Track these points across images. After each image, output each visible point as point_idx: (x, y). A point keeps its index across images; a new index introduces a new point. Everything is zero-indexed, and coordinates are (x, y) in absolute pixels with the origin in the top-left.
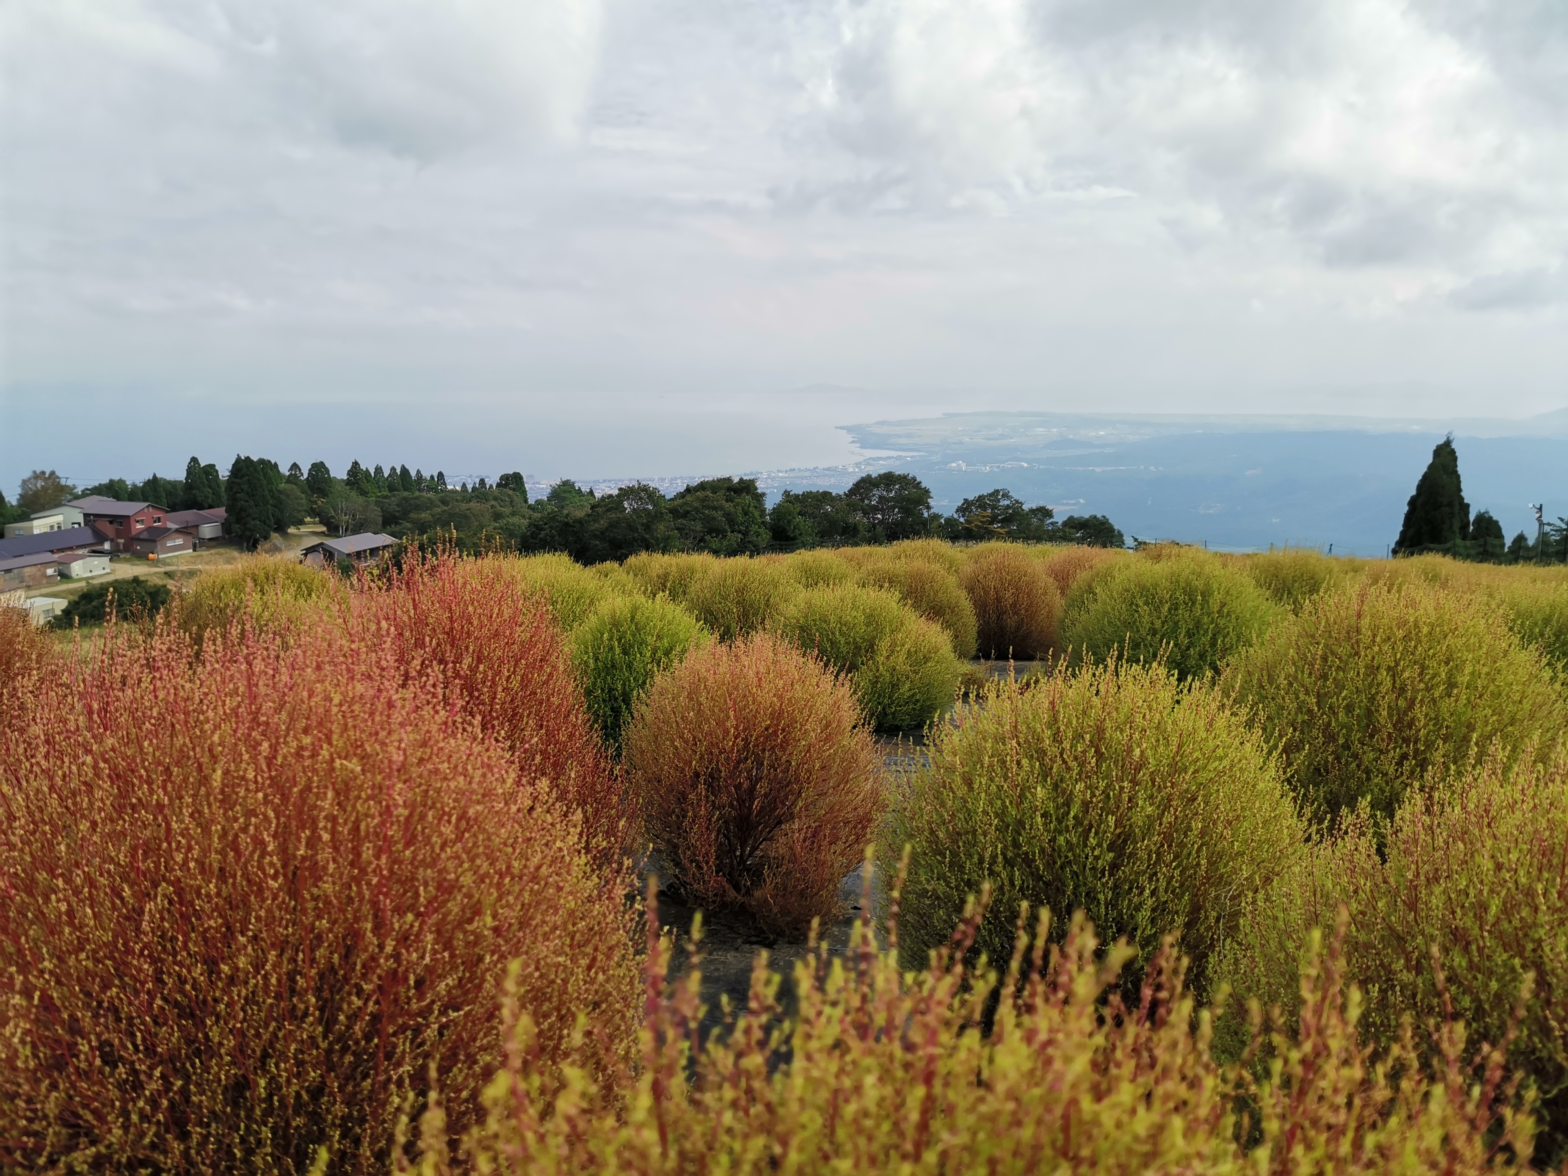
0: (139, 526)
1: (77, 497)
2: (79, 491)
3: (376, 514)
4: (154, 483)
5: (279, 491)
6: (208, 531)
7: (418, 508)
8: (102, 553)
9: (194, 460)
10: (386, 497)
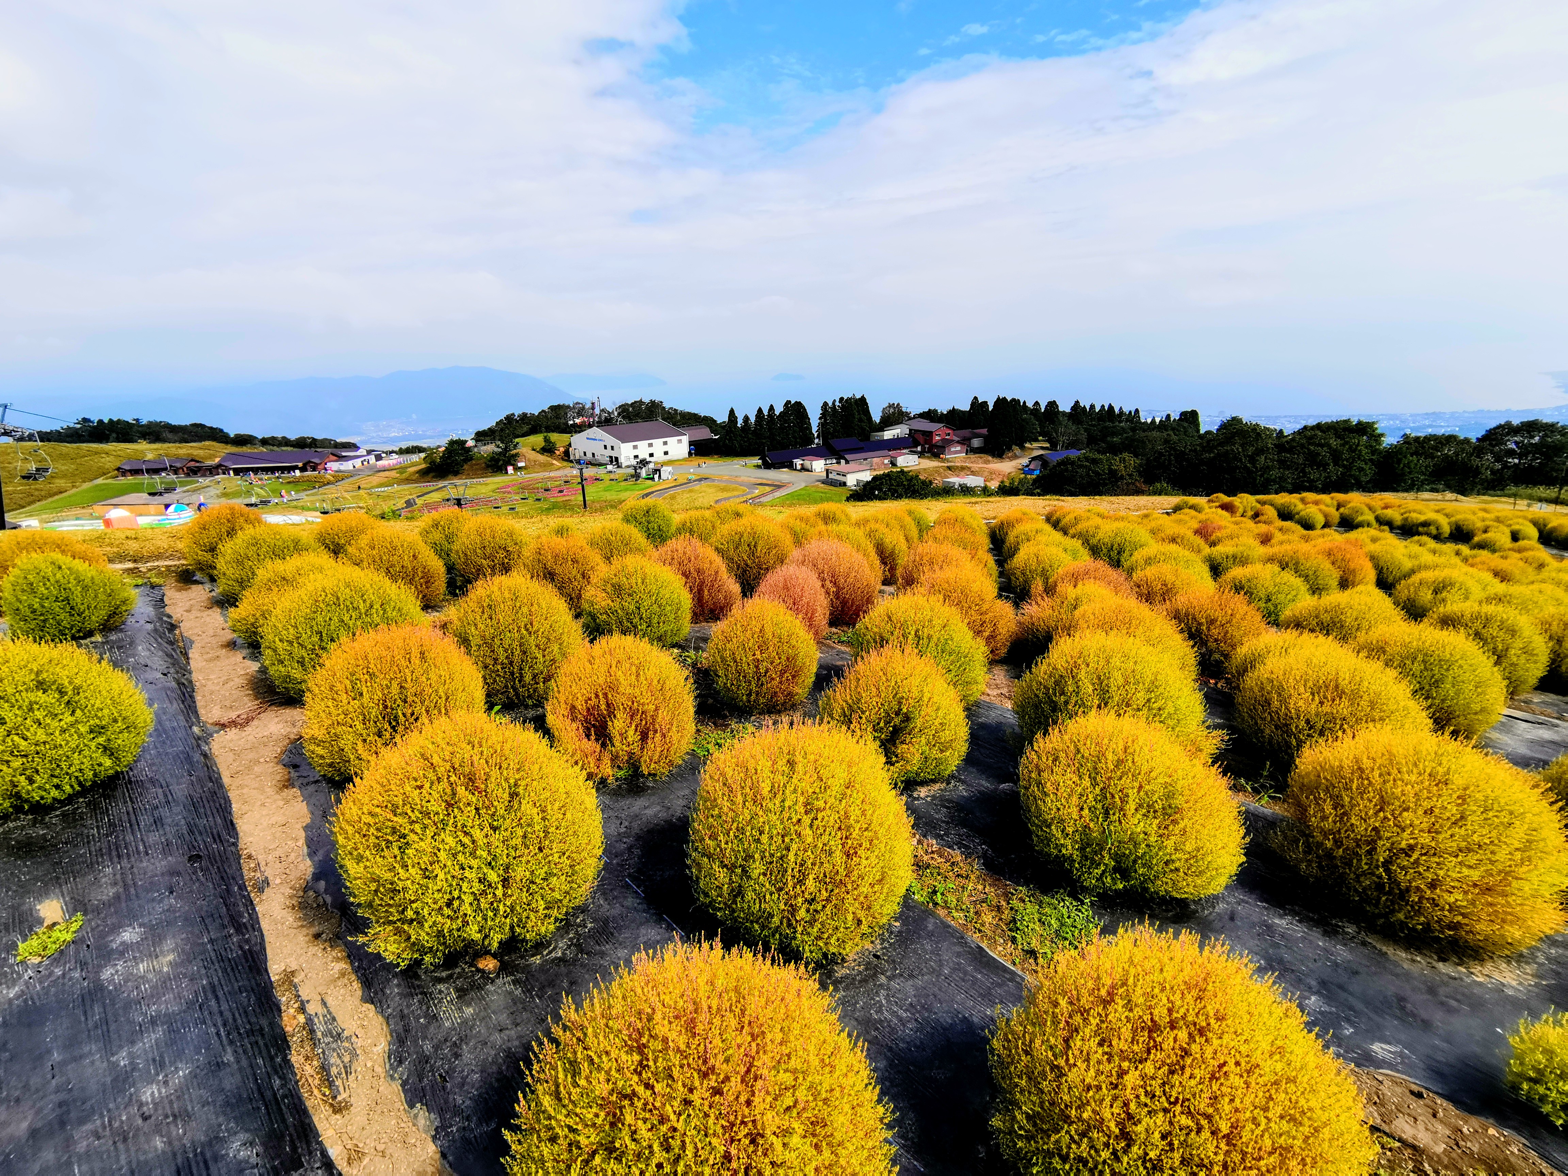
0: (938, 438)
1: (910, 419)
2: (912, 415)
3: (1084, 436)
4: (953, 412)
5: (1023, 420)
6: (976, 443)
7: (1114, 434)
8: (915, 452)
9: (976, 398)
10: (1094, 426)
